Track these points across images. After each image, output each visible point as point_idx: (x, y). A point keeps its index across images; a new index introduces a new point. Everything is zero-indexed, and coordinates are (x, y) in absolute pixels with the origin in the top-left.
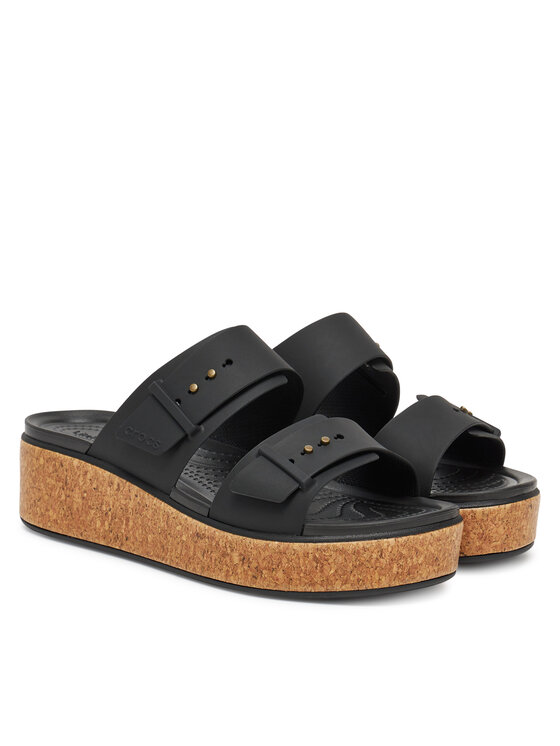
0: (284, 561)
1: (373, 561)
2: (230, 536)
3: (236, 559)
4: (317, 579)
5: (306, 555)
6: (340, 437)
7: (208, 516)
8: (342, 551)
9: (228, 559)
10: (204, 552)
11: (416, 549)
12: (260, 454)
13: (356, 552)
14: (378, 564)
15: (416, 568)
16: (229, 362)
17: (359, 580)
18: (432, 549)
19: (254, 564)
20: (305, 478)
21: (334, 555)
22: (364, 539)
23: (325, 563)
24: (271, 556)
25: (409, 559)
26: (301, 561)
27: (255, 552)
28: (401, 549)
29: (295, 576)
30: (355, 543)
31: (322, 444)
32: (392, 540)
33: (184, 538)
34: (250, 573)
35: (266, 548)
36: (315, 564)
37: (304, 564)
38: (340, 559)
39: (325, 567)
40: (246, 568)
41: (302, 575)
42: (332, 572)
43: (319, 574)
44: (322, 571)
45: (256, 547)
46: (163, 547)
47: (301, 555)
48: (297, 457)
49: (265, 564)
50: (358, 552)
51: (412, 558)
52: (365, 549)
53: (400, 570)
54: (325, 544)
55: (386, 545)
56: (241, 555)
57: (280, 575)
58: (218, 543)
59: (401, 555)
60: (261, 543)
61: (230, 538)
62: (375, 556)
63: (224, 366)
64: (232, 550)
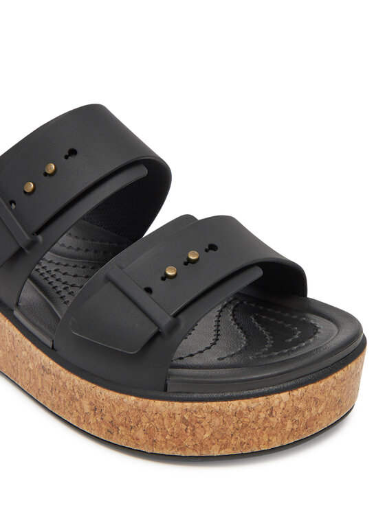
0: (144, 419)
1: (260, 422)
2: (77, 379)
3: (87, 408)
4: (188, 442)
5: (172, 416)
6: (213, 247)
7: (53, 348)
8: (219, 413)
9: (77, 404)
10: (52, 389)
11: (315, 399)
12: (108, 279)
13: (239, 414)
14: (267, 424)
15: (315, 419)
16: (73, 152)
17: (242, 444)
18: (334, 393)
19: (108, 418)
20: (165, 320)
21: (209, 417)
22: (248, 397)
23: (197, 425)
24: (127, 413)
25: (307, 413)
26: (166, 422)
27: (108, 405)
28: (297, 402)
29: (159, 438)
30: (235, 403)
31: (189, 262)
32: (285, 395)
33: (31, 366)
34: (103, 426)
35: (120, 403)
36: (184, 427)
37: (170, 426)
38: (217, 421)
39: (197, 430)
40: (99, 419)
41: (168, 437)
42: (207, 435)
43: (190, 438)
44: (194, 435)
45: (108, 399)
46: (13, 367)
47: (165, 415)
48: (156, 284)
49: (120, 420)
50: (241, 413)
51: (311, 409)
52: (249, 409)
53: (296, 427)
54: (196, 404)
55: (277, 402)
56: (91, 404)
57: (140, 434)
58: (64, 383)
59: (297, 410)
60: (115, 396)
61: (77, 382)
62: (262, 415)
63: (66, 157)
64: (81, 397)
